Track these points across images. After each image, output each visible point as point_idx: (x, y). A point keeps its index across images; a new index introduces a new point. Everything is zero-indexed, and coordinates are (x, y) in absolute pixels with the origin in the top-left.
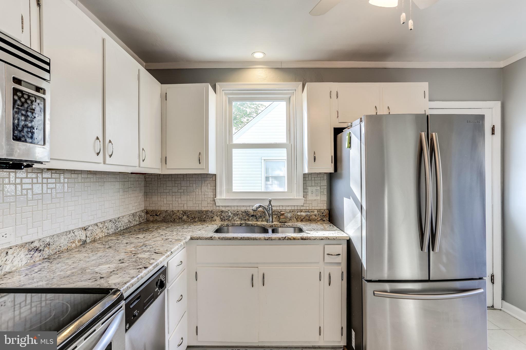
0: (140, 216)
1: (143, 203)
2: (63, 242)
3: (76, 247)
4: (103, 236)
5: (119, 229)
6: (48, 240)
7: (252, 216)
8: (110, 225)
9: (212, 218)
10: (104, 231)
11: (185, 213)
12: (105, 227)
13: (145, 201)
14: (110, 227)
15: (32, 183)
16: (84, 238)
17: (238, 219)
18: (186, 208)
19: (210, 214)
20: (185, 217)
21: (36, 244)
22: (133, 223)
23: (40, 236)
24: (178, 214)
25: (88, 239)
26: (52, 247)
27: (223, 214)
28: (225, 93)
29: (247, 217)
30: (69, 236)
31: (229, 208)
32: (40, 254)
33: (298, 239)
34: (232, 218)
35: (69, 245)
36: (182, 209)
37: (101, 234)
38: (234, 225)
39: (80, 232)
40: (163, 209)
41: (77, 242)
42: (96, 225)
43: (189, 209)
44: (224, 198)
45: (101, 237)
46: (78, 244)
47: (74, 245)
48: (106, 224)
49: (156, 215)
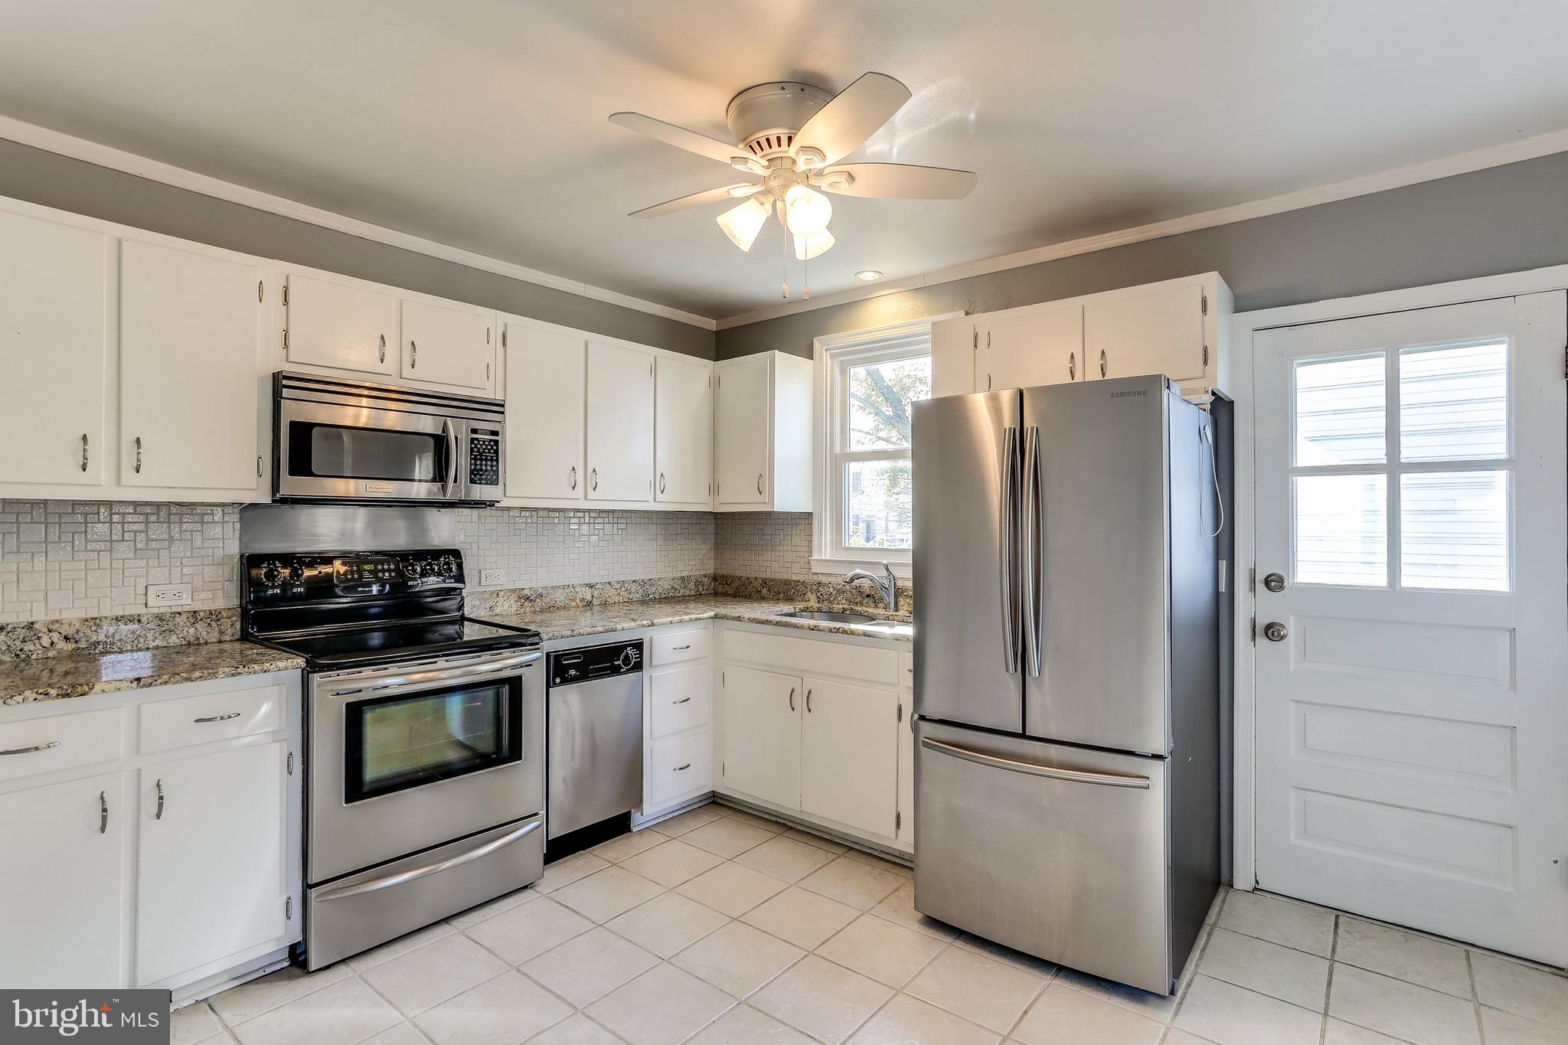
0: (698, 583)
1: (712, 562)
2: (559, 597)
3: (577, 606)
4: (621, 601)
5: (650, 596)
6: (540, 590)
7: (868, 596)
8: (634, 587)
9: (804, 594)
10: (622, 594)
11: (765, 583)
12: (623, 589)
13: (716, 558)
14: (633, 591)
15: (526, 523)
16: (589, 598)
17: (844, 601)
18: (769, 575)
19: (801, 587)
20: (765, 591)
21: (527, 592)
22: (681, 592)
23: (534, 585)
24: (755, 584)
25: (595, 600)
26: (547, 600)
27: (821, 589)
28: (830, 354)
29: (859, 599)
30: (568, 591)
31: (830, 579)
32: (530, 604)
33: (859, 635)
34: (836, 598)
35: (568, 602)
36: (764, 576)
37: (617, 597)
38: (831, 611)
39: (583, 589)
40: (739, 573)
41: (578, 601)
42: (610, 583)
43: (774, 576)
44: (828, 558)
45: (617, 601)
46: (581, 604)
47: (573, 604)
48: (626, 585)
49: (727, 583)
